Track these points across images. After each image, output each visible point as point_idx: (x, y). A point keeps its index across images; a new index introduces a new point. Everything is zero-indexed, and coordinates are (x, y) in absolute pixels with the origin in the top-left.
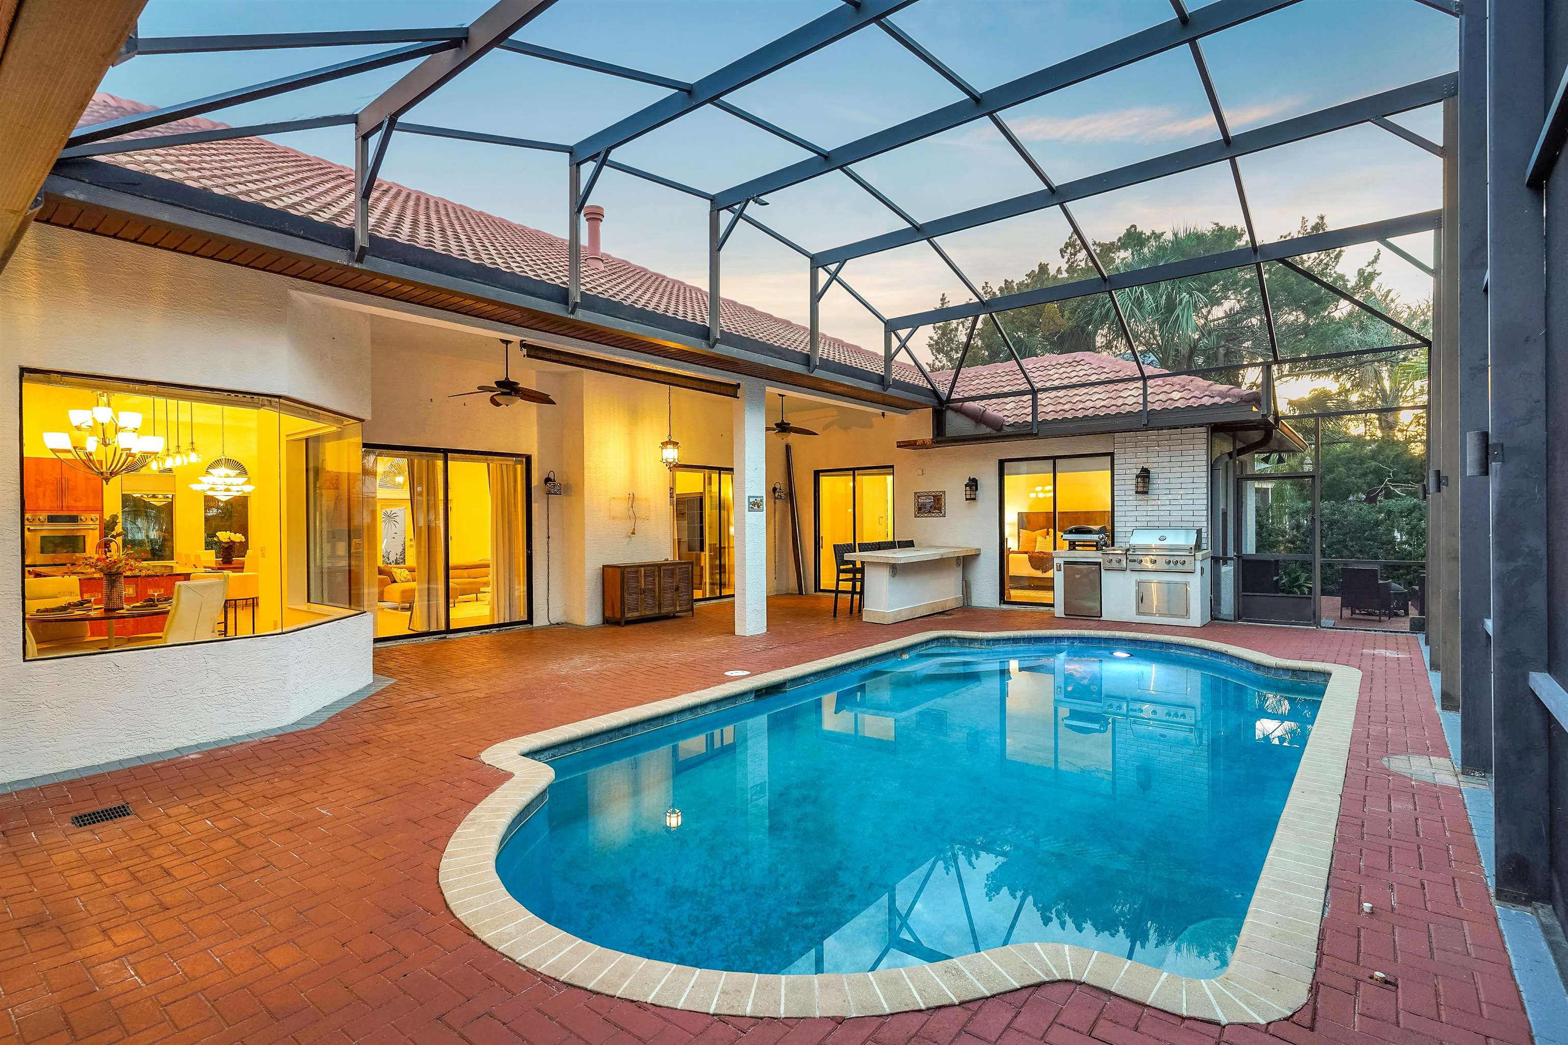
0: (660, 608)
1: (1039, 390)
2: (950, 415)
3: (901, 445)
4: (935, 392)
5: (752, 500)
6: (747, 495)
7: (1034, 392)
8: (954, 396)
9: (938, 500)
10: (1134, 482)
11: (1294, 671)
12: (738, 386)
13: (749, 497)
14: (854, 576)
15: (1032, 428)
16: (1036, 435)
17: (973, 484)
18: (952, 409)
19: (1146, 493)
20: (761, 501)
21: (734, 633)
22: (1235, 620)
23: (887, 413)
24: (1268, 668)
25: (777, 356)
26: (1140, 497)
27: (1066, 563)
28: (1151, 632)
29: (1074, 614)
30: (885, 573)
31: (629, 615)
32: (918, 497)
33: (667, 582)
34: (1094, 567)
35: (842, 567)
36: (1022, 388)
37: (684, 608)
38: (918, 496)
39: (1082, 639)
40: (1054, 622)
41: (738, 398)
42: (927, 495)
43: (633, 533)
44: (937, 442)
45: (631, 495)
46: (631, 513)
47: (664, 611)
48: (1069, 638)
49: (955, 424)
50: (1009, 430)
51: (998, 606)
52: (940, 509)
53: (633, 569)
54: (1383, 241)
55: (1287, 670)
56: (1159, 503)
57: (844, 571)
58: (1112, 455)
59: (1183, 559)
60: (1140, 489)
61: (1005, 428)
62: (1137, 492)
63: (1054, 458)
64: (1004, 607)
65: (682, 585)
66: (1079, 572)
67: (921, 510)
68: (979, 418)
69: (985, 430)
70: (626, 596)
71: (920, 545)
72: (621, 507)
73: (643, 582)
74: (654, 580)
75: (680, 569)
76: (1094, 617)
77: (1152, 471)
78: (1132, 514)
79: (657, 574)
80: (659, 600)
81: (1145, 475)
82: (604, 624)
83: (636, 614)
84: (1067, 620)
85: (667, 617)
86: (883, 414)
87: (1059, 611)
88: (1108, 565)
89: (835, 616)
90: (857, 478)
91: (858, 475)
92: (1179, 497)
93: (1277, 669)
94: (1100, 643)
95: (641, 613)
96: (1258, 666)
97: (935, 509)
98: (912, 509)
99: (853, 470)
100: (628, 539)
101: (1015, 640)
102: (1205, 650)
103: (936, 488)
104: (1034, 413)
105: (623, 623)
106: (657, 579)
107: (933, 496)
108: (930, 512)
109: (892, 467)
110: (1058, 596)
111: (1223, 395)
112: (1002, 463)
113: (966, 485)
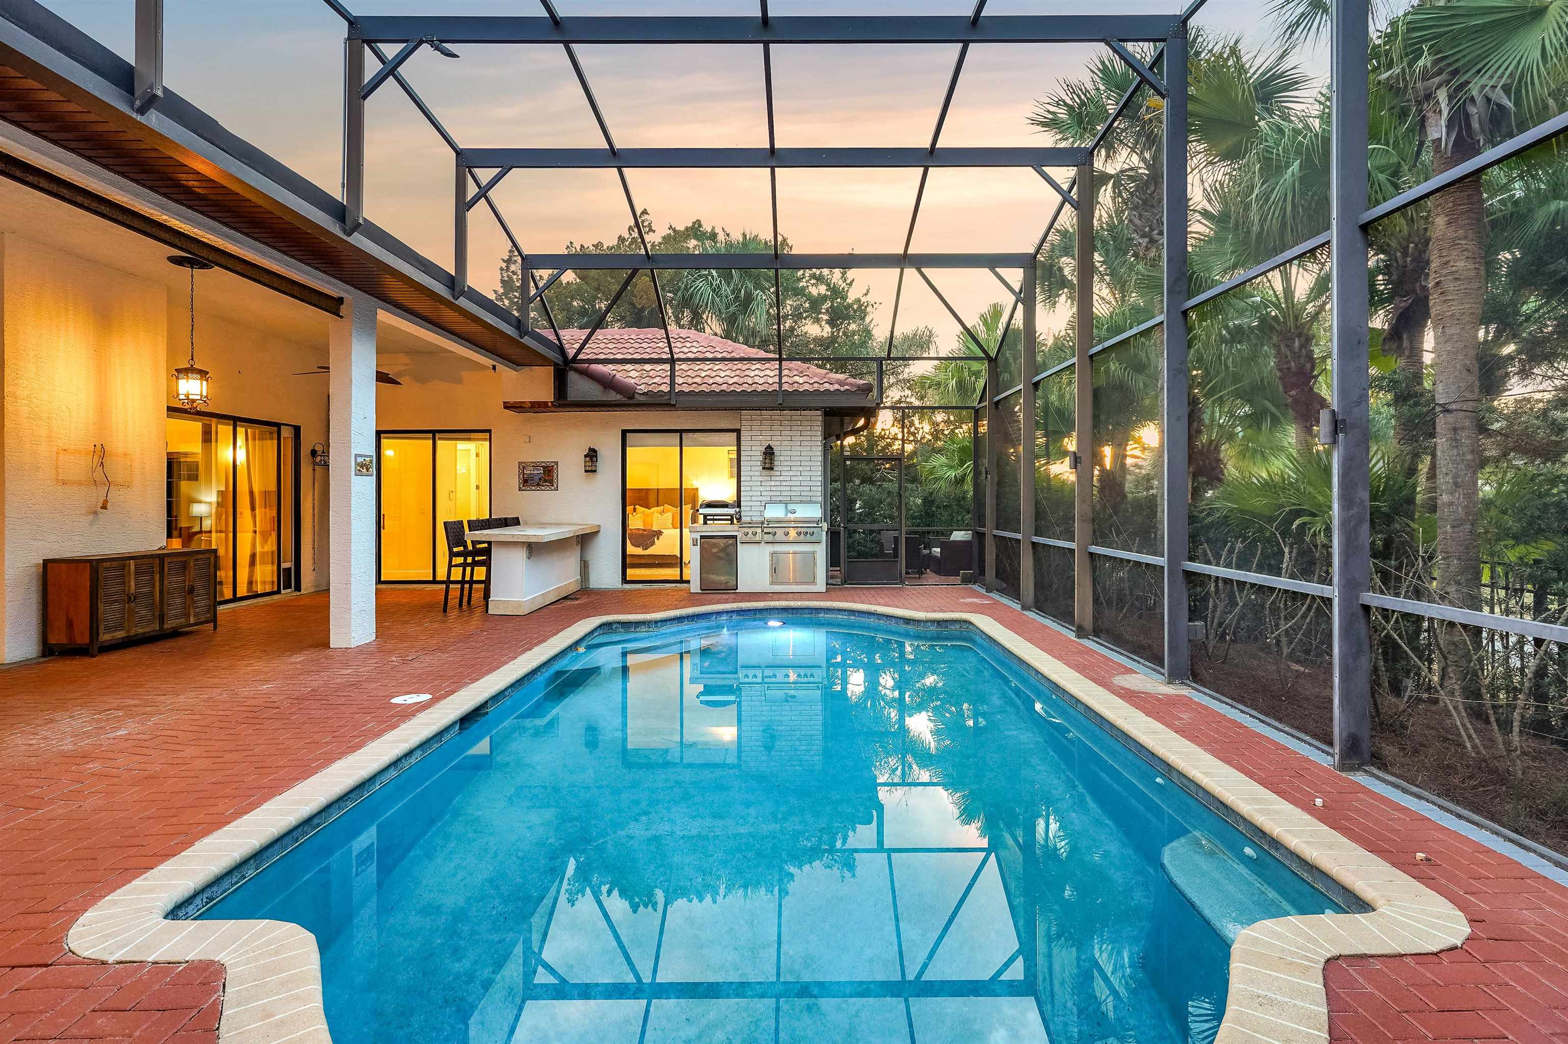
0: (162, 622)
1: (679, 360)
2: (572, 377)
3: (508, 406)
4: (562, 350)
5: (360, 460)
6: (354, 452)
7: (672, 361)
8: (580, 357)
9: (550, 471)
10: (761, 458)
11: (939, 622)
12: (340, 300)
13: (357, 456)
14: (465, 560)
15: (670, 399)
16: (674, 405)
17: (592, 455)
18: (576, 370)
19: (772, 469)
20: (371, 461)
21: (327, 645)
22: (842, 584)
23: (500, 367)
24: (918, 621)
25: (422, 269)
26: (766, 472)
27: (702, 537)
28: (794, 600)
29: (709, 589)
30: (520, 555)
31: (105, 637)
32: (524, 468)
33: (174, 581)
34: (730, 541)
35: (455, 550)
36: (664, 356)
37: (203, 618)
38: (522, 466)
39: (740, 612)
40: (693, 599)
41: (342, 317)
42: (536, 465)
43: (104, 507)
44: (559, 406)
45: (99, 447)
46: (99, 475)
47: (169, 625)
48: (727, 612)
49: (579, 387)
50: (642, 399)
51: (620, 586)
52: (551, 482)
53: (115, 564)
54: (992, 269)
55: (933, 621)
56: (781, 478)
57: (458, 554)
58: (738, 431)
59: (811, 530)
60: (768, 466)
61: (637, 396)
62: (763, 468)
63: (681, 432)
64: (627, 586)
65: (198, 584)
66: (715, 545)
67: (527, 482)
68: (608, 383)
69: (613, 396)
70: (101, 606)
71: (526, 524)
72: (78, 466)
73: (133, 584)
74: (153, 579)
75: (196, 560)
76: (729, 590)
77: (775, 448)
78: (757, 489)
79: (157, 569)
80: (161, 609)
81: (769, 453)
82: (44, 655)
83: (120, 634)
84: (706, 596)
85: (175, 634)
86: (494, 368)
87: (695, 587)
88: (745, 539)
89: (445, 611)
90: (439, 443)
91: (439, 439)
92: (799, 473)
93: (926, 621)
94: (755, 614)
95: (128, 631)
96: (907, 621)
97: (545, 481)
98: (515, 481)
99: (434, 432)
100: (91, 517)
101: (679, 619)
102: (852, 612)
103: (546, 457)
104: (672, 383)
105: (96, 650)
106: (157, 577)
107: (543, 467)
108: (538, 485)
109: (489, 431)
110: (693, 572)
111: (841, 383)
112: (624, 433)
113: (586, 456)
